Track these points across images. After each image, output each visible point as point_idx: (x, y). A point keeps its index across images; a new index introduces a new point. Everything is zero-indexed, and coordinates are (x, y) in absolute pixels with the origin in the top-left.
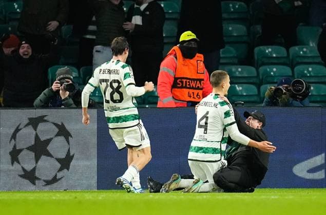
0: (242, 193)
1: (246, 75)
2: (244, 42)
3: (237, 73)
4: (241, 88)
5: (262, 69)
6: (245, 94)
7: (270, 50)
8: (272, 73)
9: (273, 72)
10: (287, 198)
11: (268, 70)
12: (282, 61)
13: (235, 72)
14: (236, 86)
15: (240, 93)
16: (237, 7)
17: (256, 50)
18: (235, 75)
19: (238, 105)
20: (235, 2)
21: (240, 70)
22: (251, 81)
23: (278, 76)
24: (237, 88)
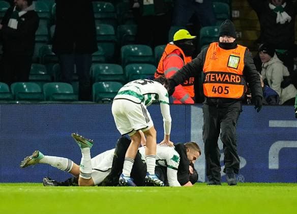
0: (108, 187)
1: (113, 73)
2: (111, 41)
3: (104, 71)
4: (108, 86)
5: (128, 67)
6: (111, 91)
7: (136, 49)
8: (138, 71)
9: (140, 70)
10: (151, 191)
11: (134, 68)
12: (147, 59)
13: (102, 70)
14: (103, 83)
15: (107, 91)
16: (105, 7)
17: (123, 49)
18: (102, 73)
19: (105, 102)
20: (103, 2)
21: (107, 68)
22: (118, 79)
23: (144, 74)
24: (104, 85)
